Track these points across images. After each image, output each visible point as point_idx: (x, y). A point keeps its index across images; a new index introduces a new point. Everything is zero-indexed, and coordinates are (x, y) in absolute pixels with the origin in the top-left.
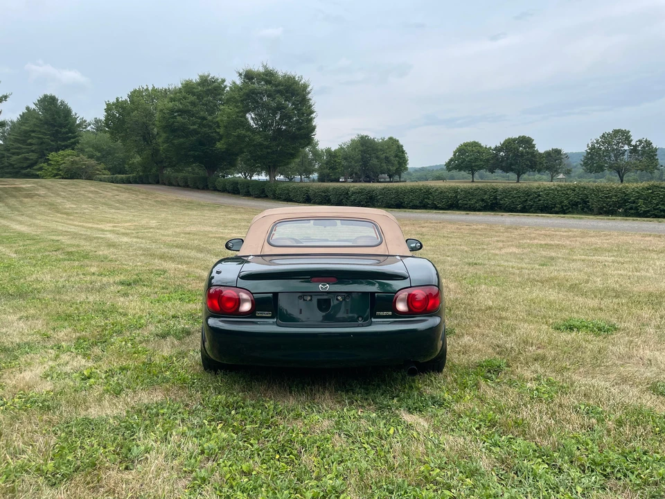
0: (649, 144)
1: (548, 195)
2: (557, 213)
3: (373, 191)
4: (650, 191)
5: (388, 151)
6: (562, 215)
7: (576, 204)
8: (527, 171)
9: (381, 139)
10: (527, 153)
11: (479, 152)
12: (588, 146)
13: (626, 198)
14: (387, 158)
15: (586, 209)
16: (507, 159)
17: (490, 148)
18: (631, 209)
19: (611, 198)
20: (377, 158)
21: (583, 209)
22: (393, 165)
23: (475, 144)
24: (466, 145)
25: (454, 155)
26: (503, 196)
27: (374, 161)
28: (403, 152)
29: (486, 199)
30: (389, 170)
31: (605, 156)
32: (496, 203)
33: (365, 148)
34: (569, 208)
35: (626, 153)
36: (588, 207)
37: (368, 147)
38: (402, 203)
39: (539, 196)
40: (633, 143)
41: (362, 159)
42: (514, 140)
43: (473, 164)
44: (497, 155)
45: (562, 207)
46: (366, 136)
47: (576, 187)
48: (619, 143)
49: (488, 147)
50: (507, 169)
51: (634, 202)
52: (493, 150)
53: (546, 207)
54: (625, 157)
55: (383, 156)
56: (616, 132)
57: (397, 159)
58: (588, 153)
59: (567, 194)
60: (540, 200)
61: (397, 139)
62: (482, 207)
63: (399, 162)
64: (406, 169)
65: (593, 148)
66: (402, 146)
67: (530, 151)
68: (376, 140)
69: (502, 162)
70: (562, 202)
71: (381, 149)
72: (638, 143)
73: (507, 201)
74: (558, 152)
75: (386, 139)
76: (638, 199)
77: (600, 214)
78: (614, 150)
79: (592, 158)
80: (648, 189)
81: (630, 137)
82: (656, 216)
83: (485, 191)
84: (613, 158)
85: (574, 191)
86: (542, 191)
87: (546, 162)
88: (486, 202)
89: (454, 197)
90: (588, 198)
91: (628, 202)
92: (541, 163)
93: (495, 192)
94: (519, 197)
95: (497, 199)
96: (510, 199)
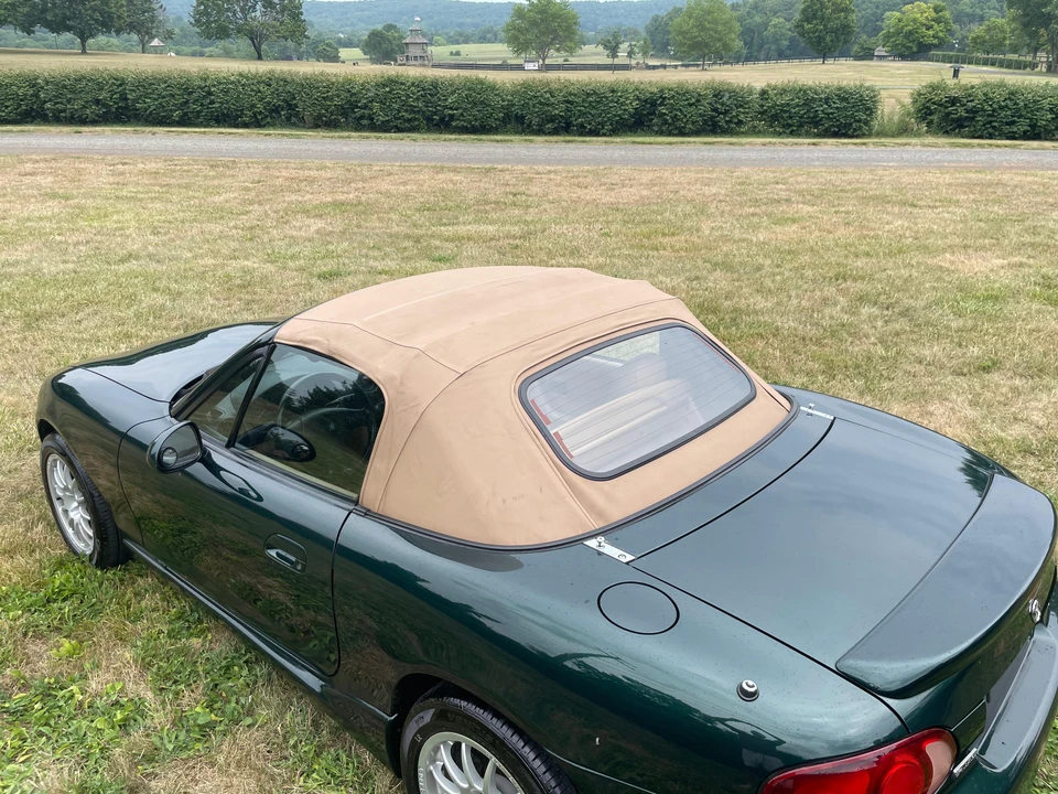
1: (226, 92)
2: (246, 125)
4: (388, 89)
6: (256, 131)
7: (276, 110)
8: (98, 30)
13: (353, 99)
15: (293, 119)
18: (362, 117)
19: (332, 99)
21: (288, 119)
26: (138, 93)
29: (105, 99)
32: (126, 108)
34: (266, 116)
36: (297, 115)
39: (210, 93)
45: (255, 114)
47: (270, 79)
50: (57, 26)
51: (365, 107)
53: (227, 115)
54: (259, 14)
59: (260, 91)
60: (212, 102)
62: (97, 115)
70: (253, 106)
73: (150, 104)
76: (371, 102)
77: (316, 126)
79: (206, 13)
80: (384, 86)
82: (399, 130)
83: (98, 84)
84: (239, 15)
85: (270, 85)
86: (214, 86)
87: (128, 16)
88: (105, 105)
89: (32, 95)
90: (294, 98)
91: (357, 107)
92: (119, 17)
93: (120, 85)
94: (173, 96)
95: (127, 99)
96: (155, 99)
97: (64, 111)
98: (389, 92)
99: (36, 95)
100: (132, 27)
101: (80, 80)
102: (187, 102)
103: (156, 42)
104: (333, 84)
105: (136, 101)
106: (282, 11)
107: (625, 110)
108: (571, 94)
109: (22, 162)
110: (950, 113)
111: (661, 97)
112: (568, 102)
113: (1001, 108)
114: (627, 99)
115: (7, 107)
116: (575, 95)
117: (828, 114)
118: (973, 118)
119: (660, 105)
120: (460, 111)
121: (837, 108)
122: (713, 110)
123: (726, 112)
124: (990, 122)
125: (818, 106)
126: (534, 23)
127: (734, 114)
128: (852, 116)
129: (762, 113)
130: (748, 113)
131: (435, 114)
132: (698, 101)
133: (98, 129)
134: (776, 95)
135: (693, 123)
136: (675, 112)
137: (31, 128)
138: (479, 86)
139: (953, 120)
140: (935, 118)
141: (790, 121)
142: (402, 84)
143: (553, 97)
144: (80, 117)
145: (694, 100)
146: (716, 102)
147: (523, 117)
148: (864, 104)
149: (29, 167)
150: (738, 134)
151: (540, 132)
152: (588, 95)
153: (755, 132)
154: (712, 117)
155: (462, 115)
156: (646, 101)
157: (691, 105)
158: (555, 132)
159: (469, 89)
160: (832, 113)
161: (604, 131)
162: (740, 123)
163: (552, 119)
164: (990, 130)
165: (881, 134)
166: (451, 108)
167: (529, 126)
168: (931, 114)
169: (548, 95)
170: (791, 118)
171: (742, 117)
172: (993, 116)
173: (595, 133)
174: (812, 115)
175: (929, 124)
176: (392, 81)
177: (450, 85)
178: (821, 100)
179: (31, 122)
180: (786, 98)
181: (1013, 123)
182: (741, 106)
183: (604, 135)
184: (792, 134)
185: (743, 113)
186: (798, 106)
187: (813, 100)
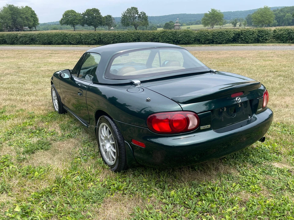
0: (145, 14)
1: (123, 36)
3: (33, 35)
5: (26, 14)
7: (135, 40)
8: (99, 25)
9: (21, 7)
10: (98, 17)
11: (75, 15)
12: (122, 14)
13: (154, 37)
14: (26, 18)
16: (89, 19)
17: (80, 13)
18: (156, 41)
20: (21, 18)
22: (31, 21)
23: (72, 11)
24: (68, 12)
25: (63, 17)
26: (103, 37)
27: (19, 19)
28: (35, 14)
30: (29, 24)
31: (129, 19)
32: (101, 41)
33: (13, 12)
35: (137, 18)
37: (14, 11)
38: (51, 42)
40: (139, 13)
41: (12, 18)
42: (91, 10)
43: (73, 22)
44: (84, 17)
46: (12, 5)
48: (134, 13)
49: (79, 13)
50: (90, 24)
51: (157, 39)
52: (81, 15)
54: (137, 19)
55: (24, 17)
56: (133, 8)
57: (33, 18)
58: (123, 18)
59: (131, 36)
61: (30, 7)
62: (94, 43)
63: (34, 20)
64: (39, 24)
65: (124, 15)
66: (34, 11)
67: (99, 16)
68: (18, 7)
69: (87, 21)
71: (22, 13)
72: (141, 13)
73: (106, 40)
74: (110, 16)
75: (24, 7)
76: (159, 37)
78: (132, 16)
79: (124, 20)
81: (138, 10)
83: (95, 35)
84: (132, 20)
85: (134, 34)
86: (121, 35)
87: (106, 22)
88: (96, 40)
89: (80, 38)
90: (140, 37)
91: (155, 39)
92: (104, 22)
93: (99, 35)
94: (111, 37)
95: (101, 39)
96: (107, 38)
97: (87, 42)
98: (164, 34)
99: (81, 38)
100: (107, 24)
101: (90, 34)
102: (114, 39)
103: (112, 28)
104: (149, 33)
105: (103, 39)
106: (143, 18)
107: (230, 37)
108: (214, 33)
109: (74, 52)
111: (241, 33)
112: (213, 35)
114: (231, 33)
115: (74, 41)
116: (215, 33)
119: (241, 35)
120: (182, 39)
122: (257, 36)
123: (262, 37)
125: (292, 34)
126: (210, 18)
127: (265, 37)
129: (274, 37)
131: (176, 40)
132: (253, 33)
133: (94, 46)
134: (278, 31)
135: (251, 40)
136: (245, 37)
137: (79, 46)
138: (188, 32)
141: (283, 39)
142: (167, 32)
143: (209, 34)
144: (90, 43)
145: (251, 33)
146: (259, 34)
147: (199, 40)
149: (76, 53)
150: (266, 43)
151: (204, 44)
152: (219, 33)
153: (272, 42)
154: (257, 38)
155: (183, 40)
156: (237, 34)
157: (250, 35)
158: (209, 43)
159: (185, 33)
161: (223, 43)
162: (266, 40)
163: (208, 40)
166: (180, 38)
167: (201, 42)
169: (207, 33)
170: (283, 38)
173: (220, 43)
174: (290, 37)
176: (165, 31)
177: (180, 32)
178: (293, 32)
179: (79, 45)
180: (282, 32)
182: (267, 35)
183: (223, 44)
184: (284, 43)
185: (268, 37)
186: (286, 34)
187: (291, 32)
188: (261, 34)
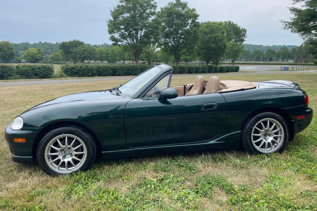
110: (72, 71)
113: (85, 69)
117: (41, 72)
118: (78, 72)
121: (43, 70)
122: (1, 72)
123: (6, 73)
124: (83, 73)
125: (37, 70)
127: (9, 73)
128: (48, 73)
129: (18, 73)
130: (14, 73)
134: (22, 67)
139: (73, 73)
140: (69, 73)
141: (28, 75)
146: (2, 69)
148: (50, 69)
150: (11, 79)
153: (16, 78)
160: (42, 72)
162: (12, 76)
164: (84, 75)
165: (55, 77)
168: (68, 72)
170: (28, 74)
171: (12, 74)
172: (83, 71)
174: (35, 73)
175: (68, 74)
178: (37, 68)
180: (26, 68)
181: (88, 73)
182: (11, 71)
184: (29, 78)
186: (30, 70)
187: (34, 68)
188: (5, 70)
